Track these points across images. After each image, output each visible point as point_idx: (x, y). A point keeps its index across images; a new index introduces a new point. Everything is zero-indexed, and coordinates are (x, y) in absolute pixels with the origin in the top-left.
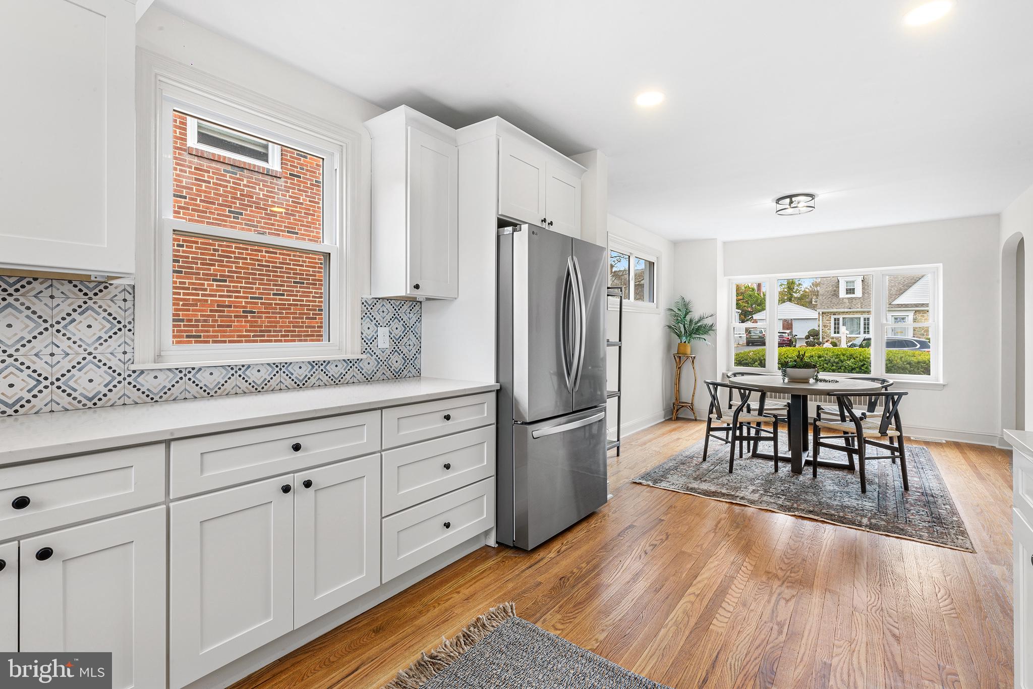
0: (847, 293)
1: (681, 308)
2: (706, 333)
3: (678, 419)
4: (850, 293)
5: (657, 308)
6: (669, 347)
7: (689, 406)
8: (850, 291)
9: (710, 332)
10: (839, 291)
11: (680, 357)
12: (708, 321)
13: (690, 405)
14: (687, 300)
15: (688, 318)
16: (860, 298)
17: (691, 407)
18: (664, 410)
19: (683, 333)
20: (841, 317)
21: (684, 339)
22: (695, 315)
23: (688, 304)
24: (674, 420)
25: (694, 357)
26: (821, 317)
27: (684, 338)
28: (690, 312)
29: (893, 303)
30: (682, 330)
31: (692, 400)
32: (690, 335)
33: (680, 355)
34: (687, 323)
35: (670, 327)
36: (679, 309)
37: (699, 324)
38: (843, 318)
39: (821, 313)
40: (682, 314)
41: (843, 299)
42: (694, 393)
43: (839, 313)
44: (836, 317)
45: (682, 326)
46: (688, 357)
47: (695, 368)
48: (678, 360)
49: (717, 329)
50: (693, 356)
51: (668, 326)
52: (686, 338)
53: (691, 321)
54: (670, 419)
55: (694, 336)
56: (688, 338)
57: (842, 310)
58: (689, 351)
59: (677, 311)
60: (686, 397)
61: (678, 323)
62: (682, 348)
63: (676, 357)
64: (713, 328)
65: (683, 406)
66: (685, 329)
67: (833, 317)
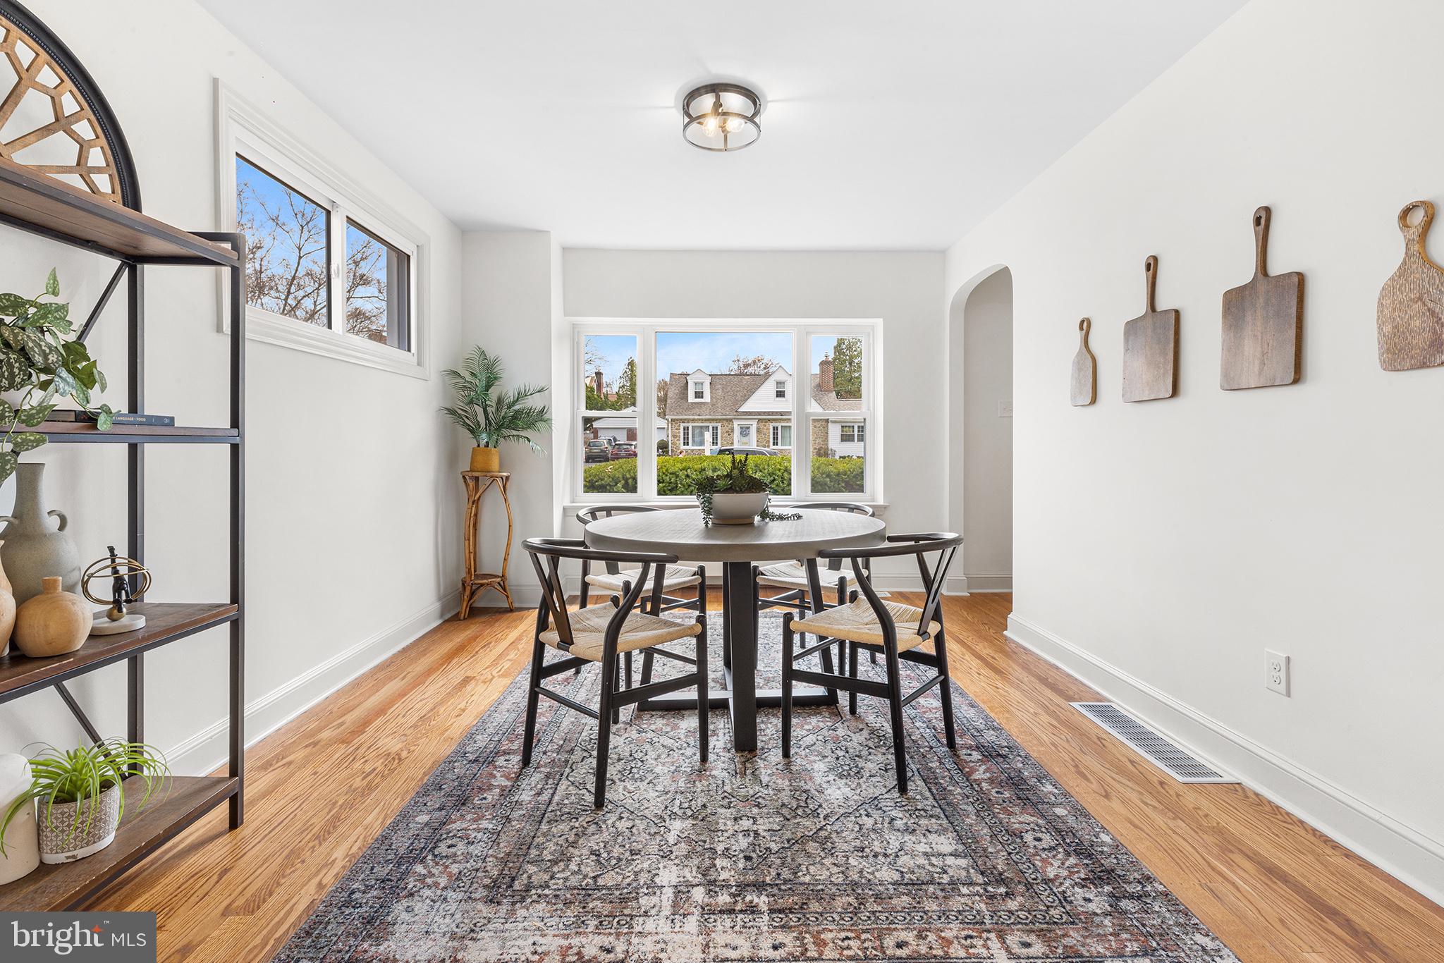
0: (696, 397)
1: (476, 371)
2: (531, 425)
3: (474, 613)
4: (699, 398)
5: (419, 364)
6: (451, 456)
7: (499, 583)
8: (699, 395)
9: (539, 424)
10: (687, 394)
11: (477, 479)
12: (534, 402)
13: (499, 579)
14: (491, 355)
15: (494, 393)
16: (707, 403)
17: (502, 583)
18: (440, 599)
19: (483, 425)
20: (690, 425)
21: (484, 438)
22: (509, 386)
23: (492, 366)
24: (464, 619)
25: (507, 478)
26: (670, 425)
27: (484, 436)
28: (496, 378)
29: (739, 410)
30: (482, 419)
31: (504, 569)
32: (499, 428)
33: (476, 474)
34: (492, 401)
35: (452, 412)
36: (473, 374)
37: (517, 407)
38: (693, 427)
39: (670, 420)
40: (480, 383)
41: (692, 403)
42: (507, 554)
43: (688, 421)
44: (686, 425)
45: (479, 410)
46: (494, 479)
47: (509, 500)
48: (471, 484)
49: (553, 417)
50: (505, 474)
51: (448, 409)
52: (490, 436)
53: (500, 401)
54: (456, 618)
55: (505, 432)
56: (495, 437)
57: (692, 417)
58: (495, 465)
59: (468, 377)
60: (490, 561)
61: (471, 402)
62: (479, 458)
63: (467, 477)
64: (546, 416)
65: (482, 585)
66: (487, 418)
67: (682, 425)
